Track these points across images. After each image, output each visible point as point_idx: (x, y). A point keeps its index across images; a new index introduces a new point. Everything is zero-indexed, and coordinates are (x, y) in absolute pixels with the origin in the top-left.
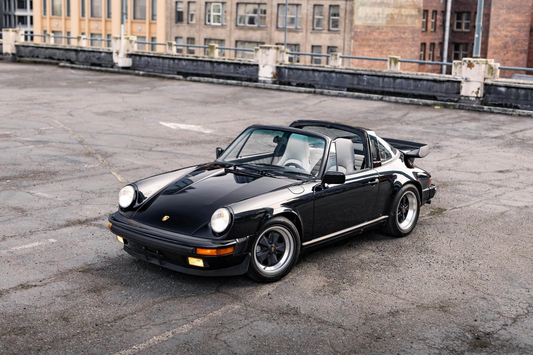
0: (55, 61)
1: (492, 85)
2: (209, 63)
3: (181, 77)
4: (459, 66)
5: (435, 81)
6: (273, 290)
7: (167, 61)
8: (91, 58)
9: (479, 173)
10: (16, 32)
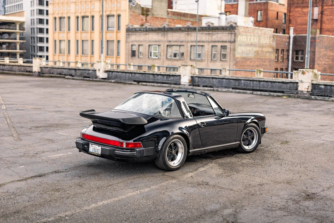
0: (63, 76)
1: (316, 84)
2: (152, 75)
3: (136, 83)
4: (297, 73)
5: (283, 82)
6: (194, 175)
7: (128, 74)
8: (84, 74)
9: (309, 126)
10: (40, 59)
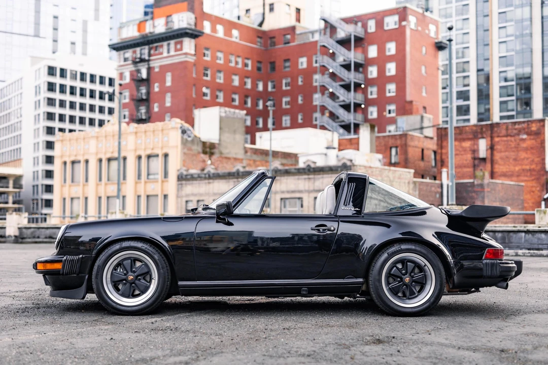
10: (19, 215)
